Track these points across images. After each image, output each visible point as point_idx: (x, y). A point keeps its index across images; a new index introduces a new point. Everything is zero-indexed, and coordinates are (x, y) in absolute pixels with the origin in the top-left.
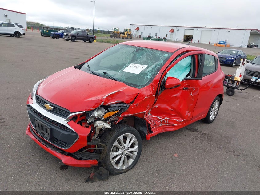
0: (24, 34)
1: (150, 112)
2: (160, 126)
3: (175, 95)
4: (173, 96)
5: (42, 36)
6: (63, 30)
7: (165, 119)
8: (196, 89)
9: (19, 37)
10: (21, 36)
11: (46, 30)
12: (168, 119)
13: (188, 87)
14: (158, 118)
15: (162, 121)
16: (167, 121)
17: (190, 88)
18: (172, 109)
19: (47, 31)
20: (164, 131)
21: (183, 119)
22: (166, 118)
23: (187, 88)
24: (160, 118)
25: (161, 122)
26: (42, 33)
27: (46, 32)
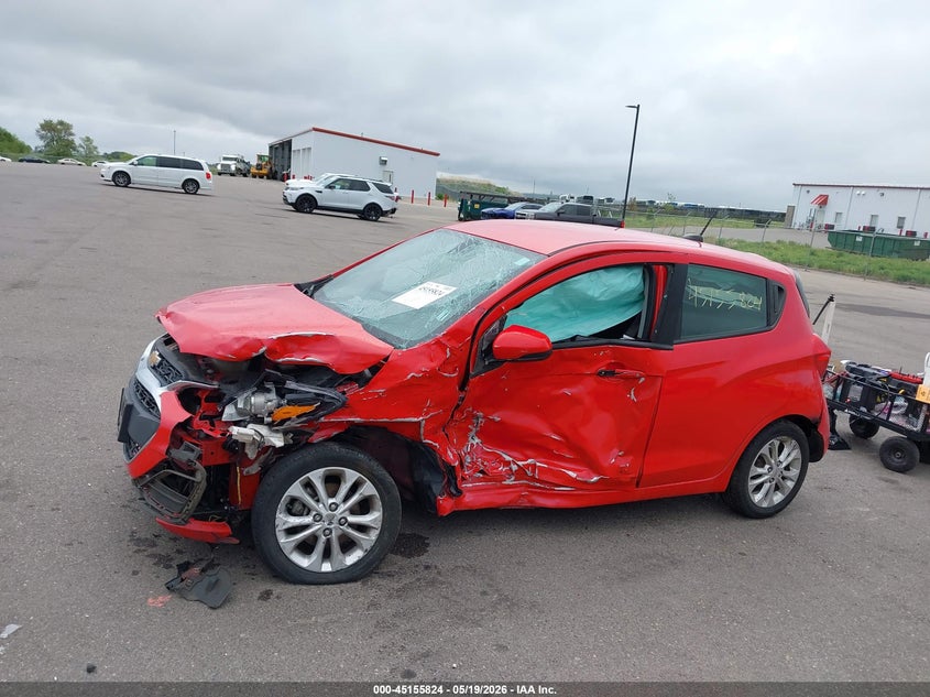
0: (393, 211)
1: (478, 434)
2: (507, 482)
3: (567, 392)
4: (561, 392)
5: (460, 220)
6: (522, 200)
7: (528, 465)
8: (651, 378)
9: (376, 221)
10: (381, 219)
11: (473, 203)
12: (538, 464)
13: (617, 370)
14: (504, 456)
15: (514, 468)
16: (533, 471)
17: (626, 372)
18: (558, 434)
19: (477, 206)
20: (525, 503)
21: (599, 474)
22: (529, 461)
23: (613, 373)
24: (508, 458)
25: (511, 469)
26: (460, 210)
27: (472, 206)
